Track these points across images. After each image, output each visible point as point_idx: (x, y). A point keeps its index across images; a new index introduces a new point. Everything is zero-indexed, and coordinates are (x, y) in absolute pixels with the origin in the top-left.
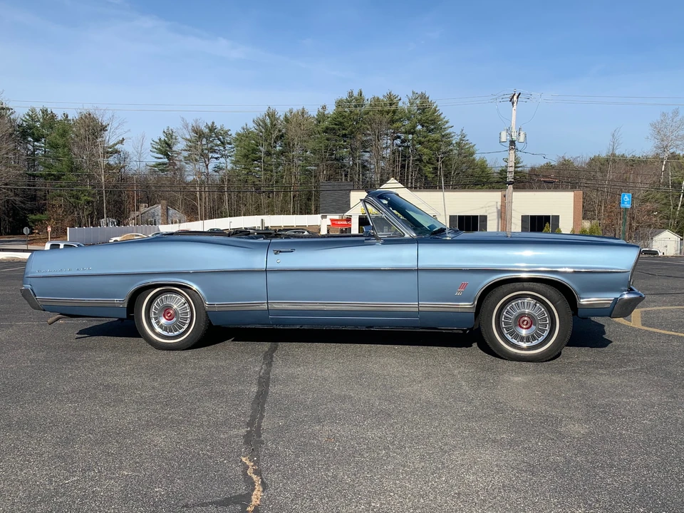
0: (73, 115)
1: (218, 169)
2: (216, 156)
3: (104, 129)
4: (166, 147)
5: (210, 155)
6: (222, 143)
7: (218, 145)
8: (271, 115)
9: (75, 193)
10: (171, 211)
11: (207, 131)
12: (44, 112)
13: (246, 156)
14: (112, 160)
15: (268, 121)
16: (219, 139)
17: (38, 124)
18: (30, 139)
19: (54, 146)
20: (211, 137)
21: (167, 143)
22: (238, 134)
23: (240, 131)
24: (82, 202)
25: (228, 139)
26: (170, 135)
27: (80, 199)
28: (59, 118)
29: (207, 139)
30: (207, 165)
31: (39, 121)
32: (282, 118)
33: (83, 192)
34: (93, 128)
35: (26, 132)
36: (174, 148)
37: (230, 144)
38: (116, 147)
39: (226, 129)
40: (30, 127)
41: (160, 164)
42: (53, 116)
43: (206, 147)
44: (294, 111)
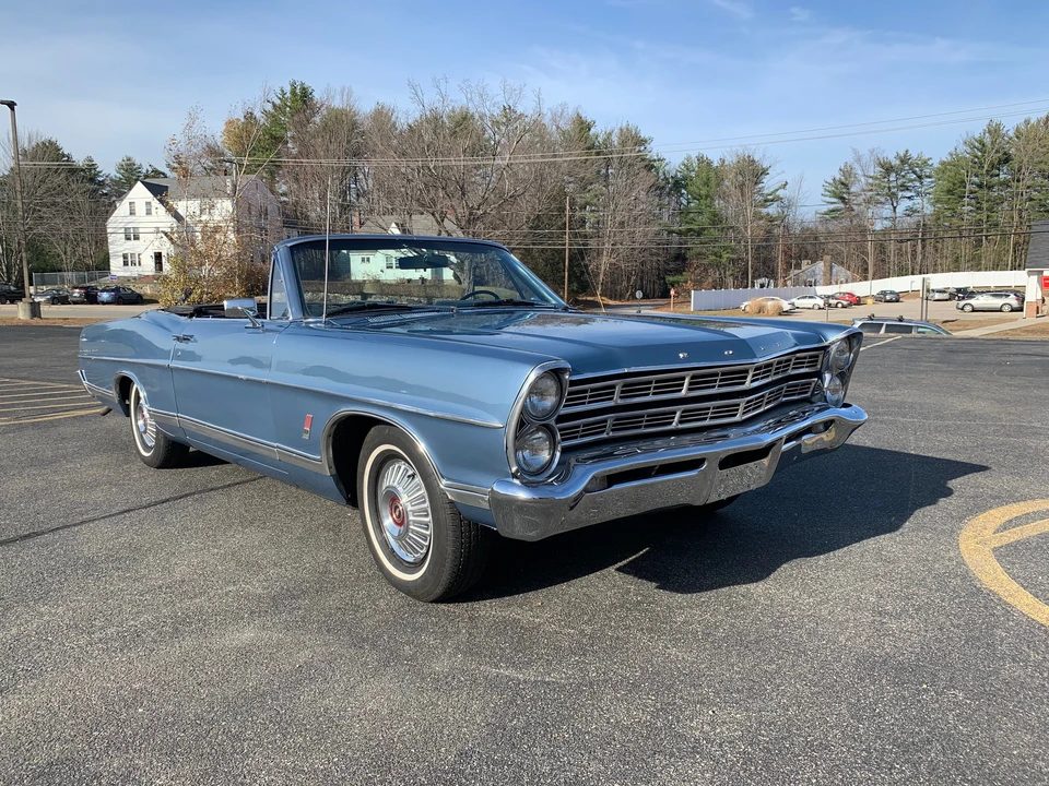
0: (731, 160)
1: (911, 212)
2: (909, 194)
3: (764, 172)
4: (841, 190)
5: (900, 194)
6: (920, 177)
7: (911, 181)
8: (994, 131)
9: (716, 250)
10: (836, 268)
11: (898, 162)
12: (700, 159)
13: (949, 192)
14: (773, 210)
15: (988, 140)
16: (914, 172)
17: (693, 174)
18: (683, 191)
19: (698, 197)
20: (902, 170)
21: (843, 184)
22: (943, 163)
23: (946, 158)
24: (724, 260)
25: (927, 171)
26: (847, 172)
27: (721, 257)
28: (715, 164)
29: (898, 173)
30: (895, 208)
31: (693, 170)
32: (1011, 134)
33: (725, 248)
34: (752, 172)
35: (678, 185)
36: (852, 190)
37: (929, 177)
38: (778, 193)
39: (925, 157)
40: (685, 178)
41: (833, 211)
42: (709, 164)
43: (894, 184)
44: (1032, 121)
